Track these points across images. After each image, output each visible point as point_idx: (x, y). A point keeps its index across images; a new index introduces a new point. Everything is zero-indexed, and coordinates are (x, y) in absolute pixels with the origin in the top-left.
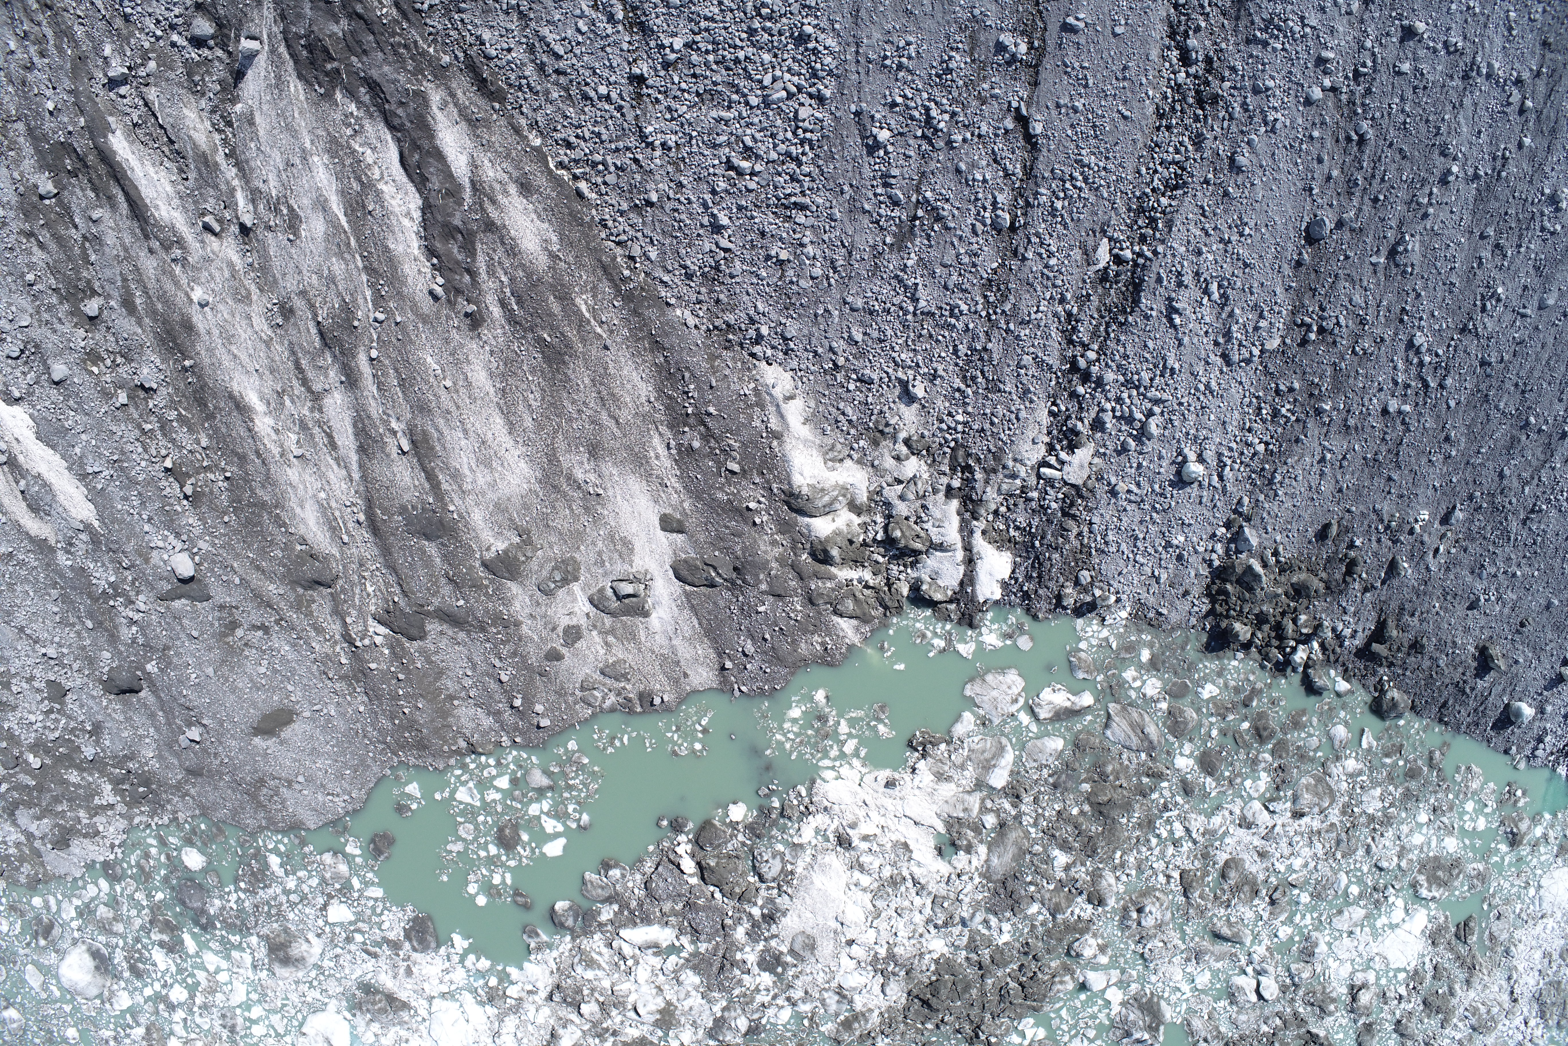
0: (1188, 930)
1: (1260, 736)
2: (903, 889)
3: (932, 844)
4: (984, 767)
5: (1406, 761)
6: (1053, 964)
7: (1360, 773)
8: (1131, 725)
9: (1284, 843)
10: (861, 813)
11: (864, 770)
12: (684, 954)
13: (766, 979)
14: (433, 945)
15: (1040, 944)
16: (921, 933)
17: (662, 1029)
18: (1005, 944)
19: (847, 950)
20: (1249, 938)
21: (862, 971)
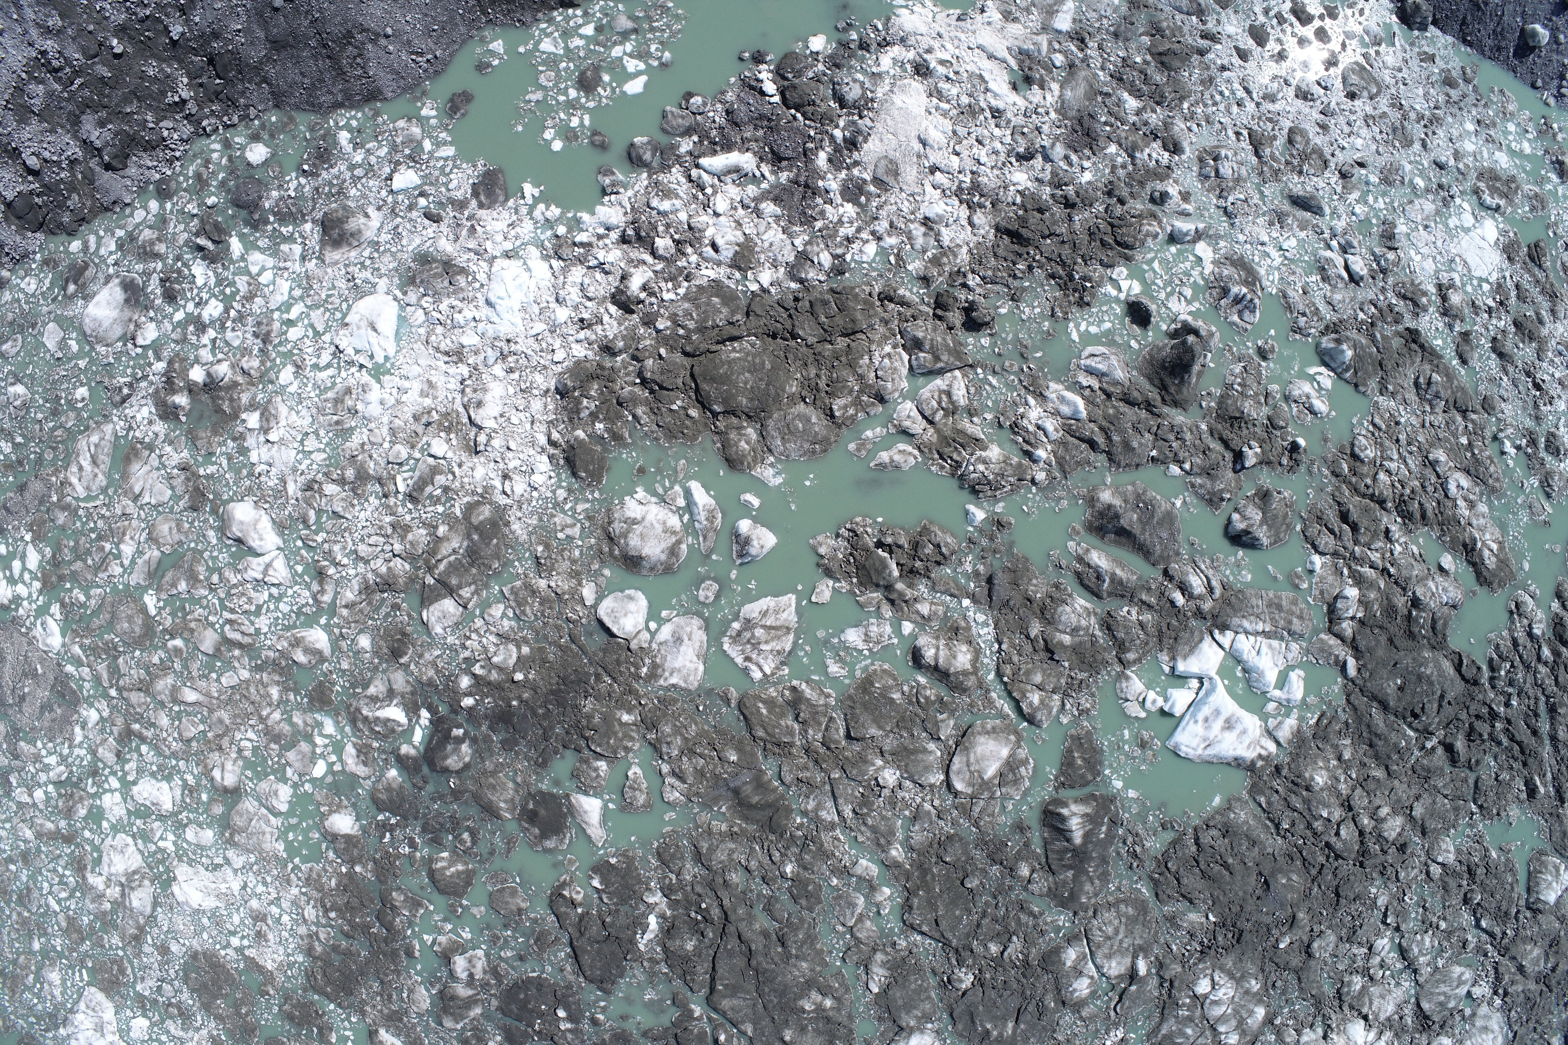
0: (1267, 193)
2: (982, 117)
3: (1006, 78)
4: (1047, 12)
5: (1442, 70)
6: (1137, 207)
7: (1400, 70)
9: (1342, 120)
10: (936, 45)
11: (936, 9)
12: (765, 185)
13: (849, 210)
14: (501, 198)
15: (1122, 185)
16: (1004, 164)
17: (739, 269)
18: (1089, 183)
19: (931, 178)
20: (1327, 210)
21: (948, 201)
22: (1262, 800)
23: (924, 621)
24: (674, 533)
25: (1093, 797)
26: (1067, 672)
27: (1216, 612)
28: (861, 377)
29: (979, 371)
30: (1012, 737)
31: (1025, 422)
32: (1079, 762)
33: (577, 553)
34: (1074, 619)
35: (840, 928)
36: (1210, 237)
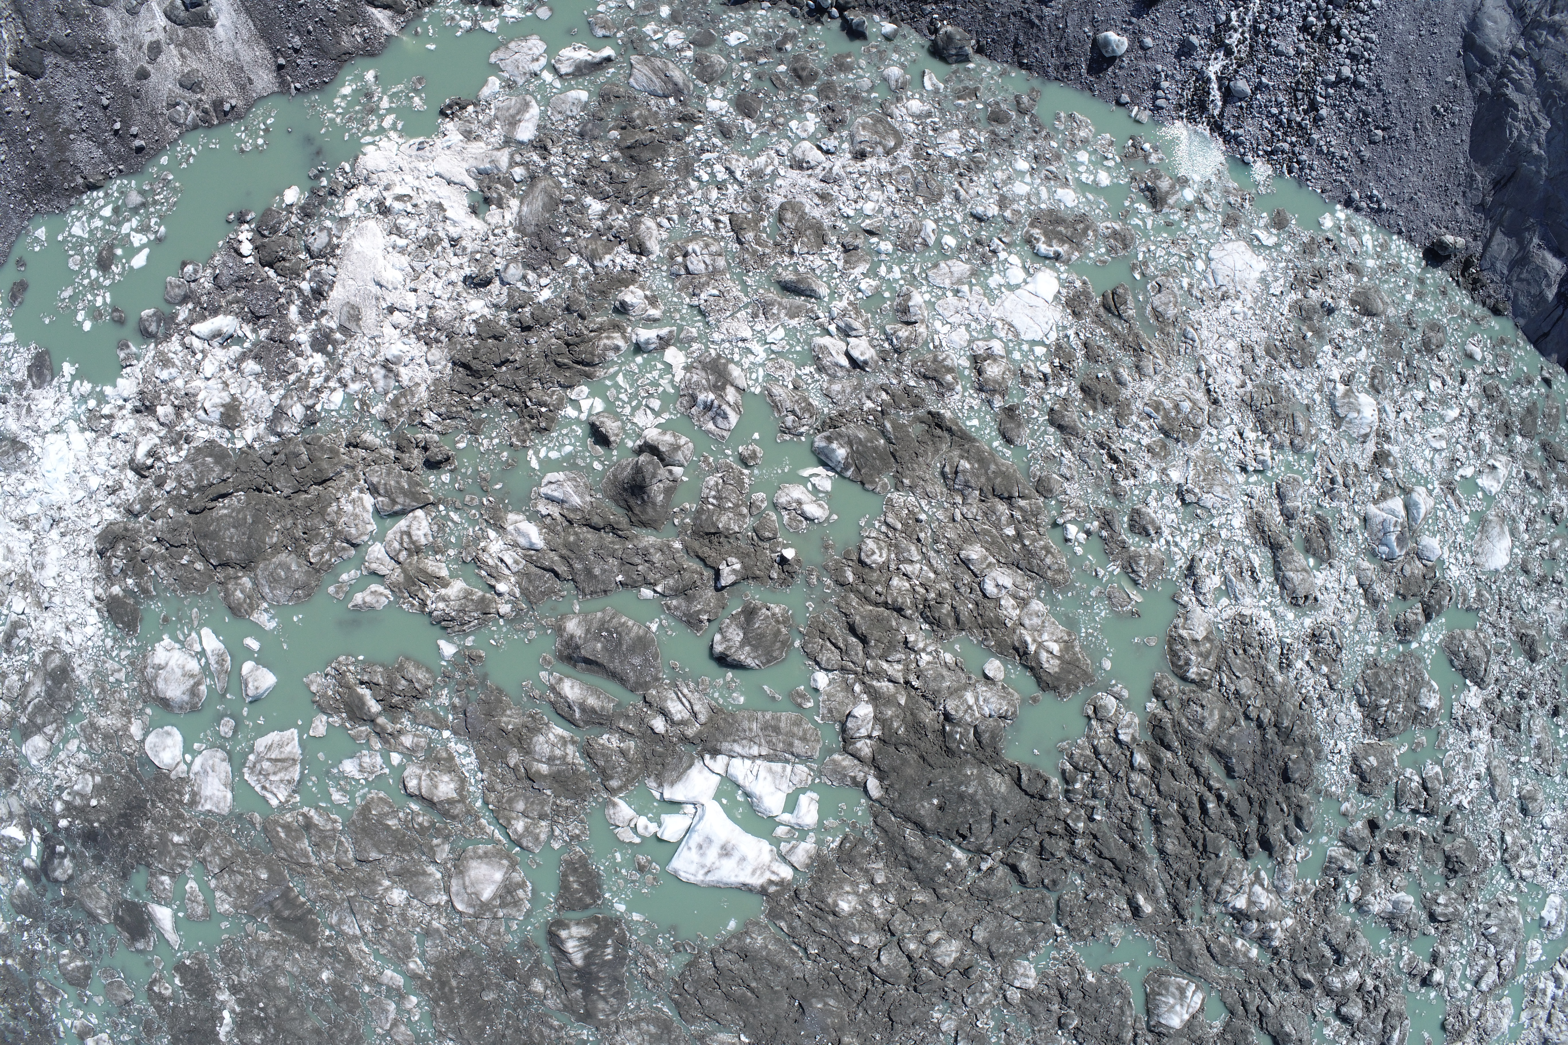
0: (749, 282)
1: (800, 77)
2: (439, 249)
3: (466, 202)
4: (510, 124)
5: (987, 105)
6: (599, 320)
7: (929, 115)
8: (654, 70)
9: (847, 185)
10: (397, 178)
11: (401, 141)
12: (246, 345)
13: (319, 359)
14: (49, 378)
15: (583, 298)
16: (458, 295)
17: (228, 428)
18: (547, 301)
19: (390, 318)
20: (823, 291)
21: (406, 340)
22: (783, 924)
23: (409, 753)
24: (192, 676)
25: (596, 920)
26: (551, 800)
27: (704, 737)
28: (332, 524)
29: (441, 507)
30: (505, 862)
31: (485, 557)
32: (575, 886)
33: (125, 694)
34: (546, 750)
35: (379, 1030)
36: (681, 341)
